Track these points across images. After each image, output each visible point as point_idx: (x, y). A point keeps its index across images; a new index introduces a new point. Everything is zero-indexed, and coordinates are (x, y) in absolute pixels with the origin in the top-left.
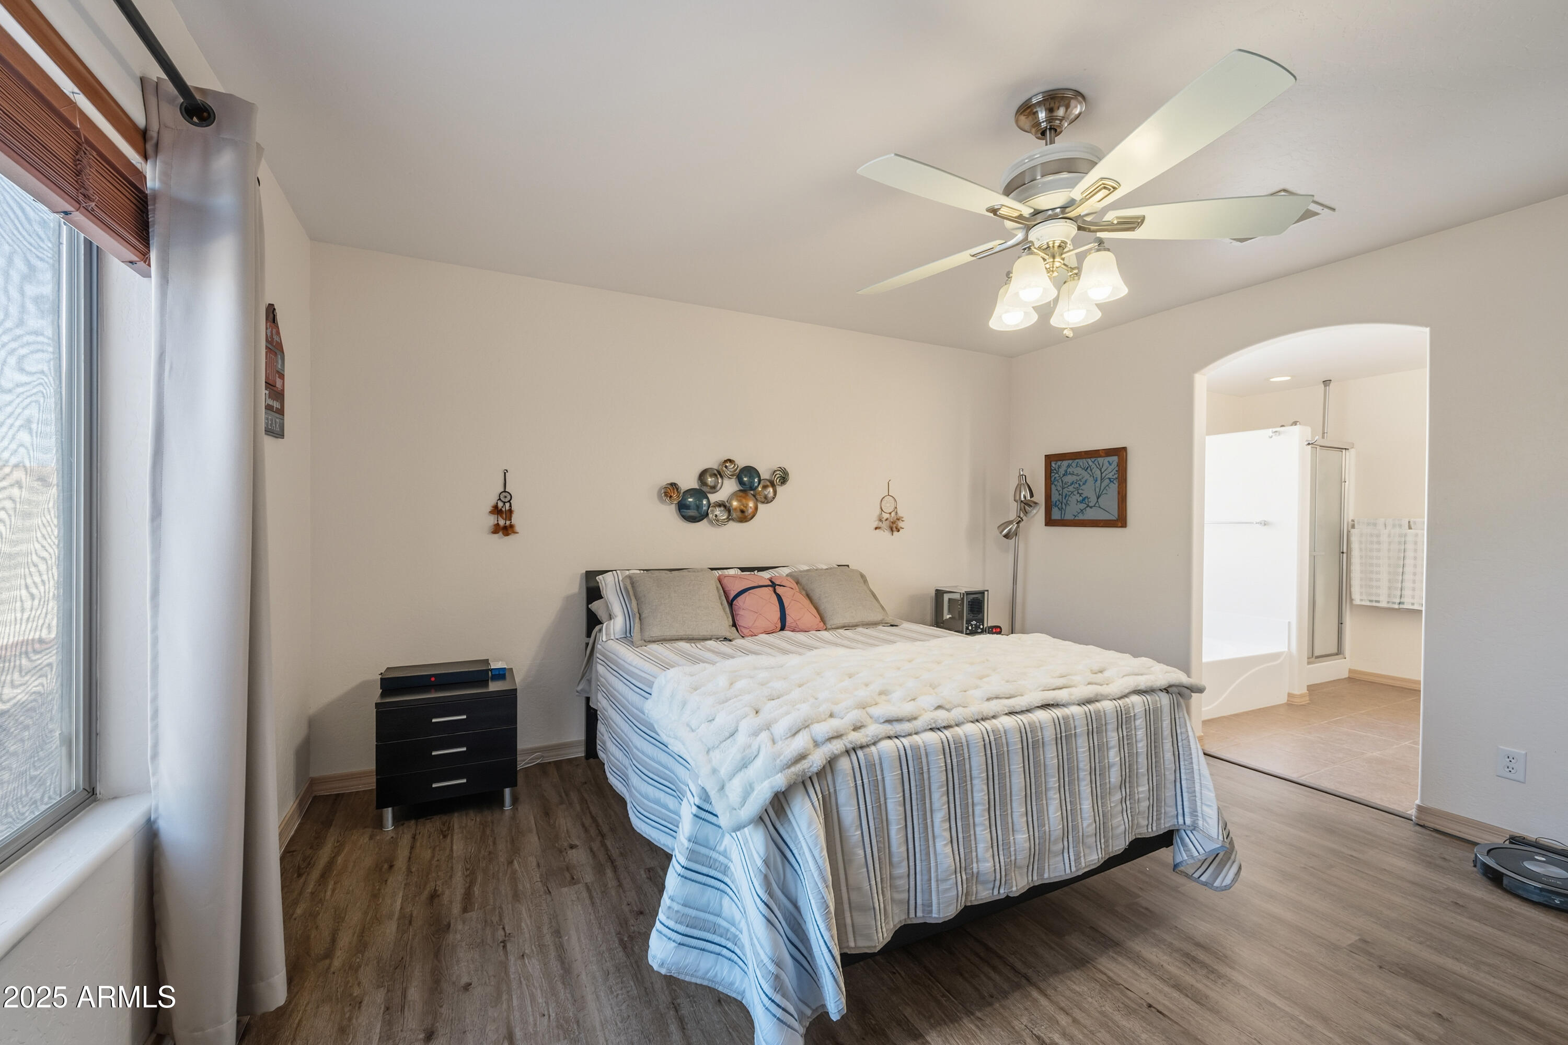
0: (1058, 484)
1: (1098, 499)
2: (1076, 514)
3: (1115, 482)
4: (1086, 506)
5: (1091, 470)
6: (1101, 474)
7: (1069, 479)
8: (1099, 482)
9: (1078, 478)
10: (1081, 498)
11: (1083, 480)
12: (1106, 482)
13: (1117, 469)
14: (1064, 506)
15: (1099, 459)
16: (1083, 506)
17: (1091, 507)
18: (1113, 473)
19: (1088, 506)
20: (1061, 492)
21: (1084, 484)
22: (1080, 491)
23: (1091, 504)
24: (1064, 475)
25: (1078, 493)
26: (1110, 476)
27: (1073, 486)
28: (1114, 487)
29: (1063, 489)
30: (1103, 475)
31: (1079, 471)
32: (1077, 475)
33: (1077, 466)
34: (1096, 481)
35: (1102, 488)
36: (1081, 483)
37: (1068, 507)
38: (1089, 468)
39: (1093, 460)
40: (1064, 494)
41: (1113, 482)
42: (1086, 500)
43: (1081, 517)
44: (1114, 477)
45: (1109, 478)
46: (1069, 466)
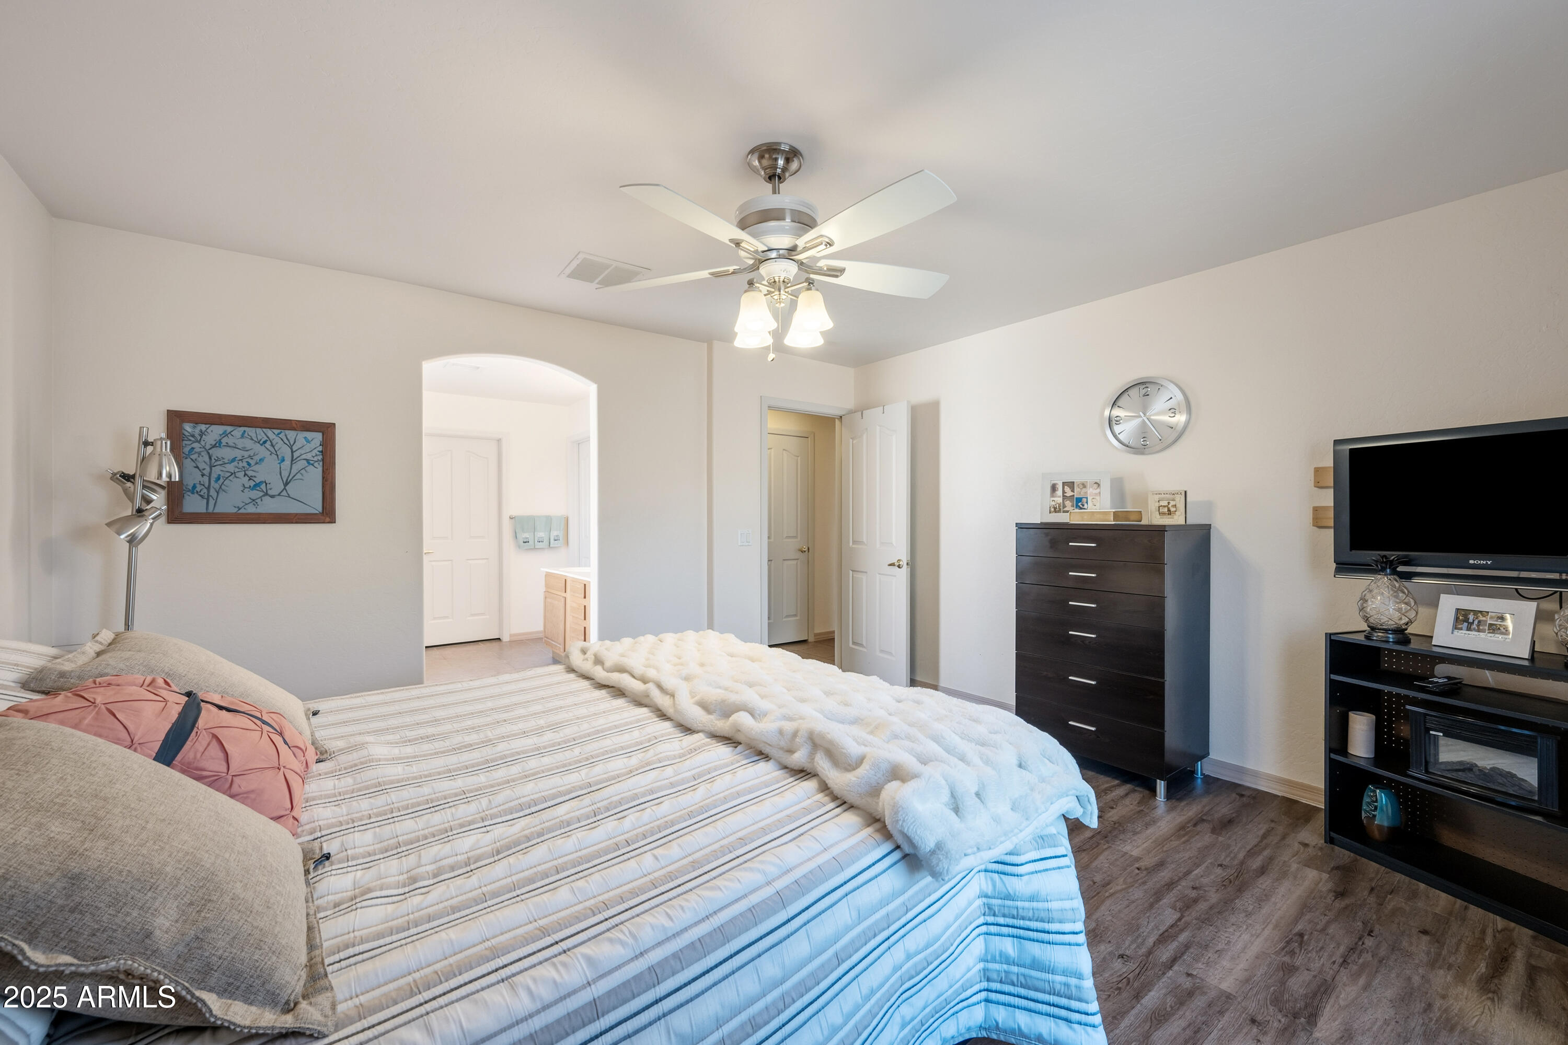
0: (200, 459)
1: (286, 484)
2: (241, 505)
3: (316, 464)
4: (262, 494)
5: (272, 446)
6: (292, 452)
7: (225, 453)
8: (287, 462)
9: (246, 454)
10: (252, 483)
11: (257, 458)
12: (301, 464)
13: (320, 448)
14: (213, 493)
15: (287, 432)
16: (255, 494)
17: (272, 497)
18: (313, 453)
19: (266, 494)
20: (206, 472)
21: (257, 463)
22: (250, 473)
23: (270, 492)
24: (214, 446)
25: (245, 475)
26: (309, 456)
27: (235, 463)
28: (316, 473)
29: (211, 468)
30: (296, 455)
31: (248, 443)
32: (244, 449)
33: (242, 436)
34: (283, 460)
35: (294, 471)
36: (252, 462)
37: (222, 494)
38: (268, 443)
39: (277, 431)
40: (214, 476)
41: (312, 465)
42: (263, 487)
43: (251, 509)
44: (315, 459)
45: (307, 460)
46: (225, 434)
